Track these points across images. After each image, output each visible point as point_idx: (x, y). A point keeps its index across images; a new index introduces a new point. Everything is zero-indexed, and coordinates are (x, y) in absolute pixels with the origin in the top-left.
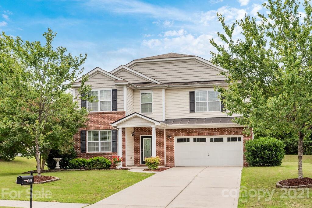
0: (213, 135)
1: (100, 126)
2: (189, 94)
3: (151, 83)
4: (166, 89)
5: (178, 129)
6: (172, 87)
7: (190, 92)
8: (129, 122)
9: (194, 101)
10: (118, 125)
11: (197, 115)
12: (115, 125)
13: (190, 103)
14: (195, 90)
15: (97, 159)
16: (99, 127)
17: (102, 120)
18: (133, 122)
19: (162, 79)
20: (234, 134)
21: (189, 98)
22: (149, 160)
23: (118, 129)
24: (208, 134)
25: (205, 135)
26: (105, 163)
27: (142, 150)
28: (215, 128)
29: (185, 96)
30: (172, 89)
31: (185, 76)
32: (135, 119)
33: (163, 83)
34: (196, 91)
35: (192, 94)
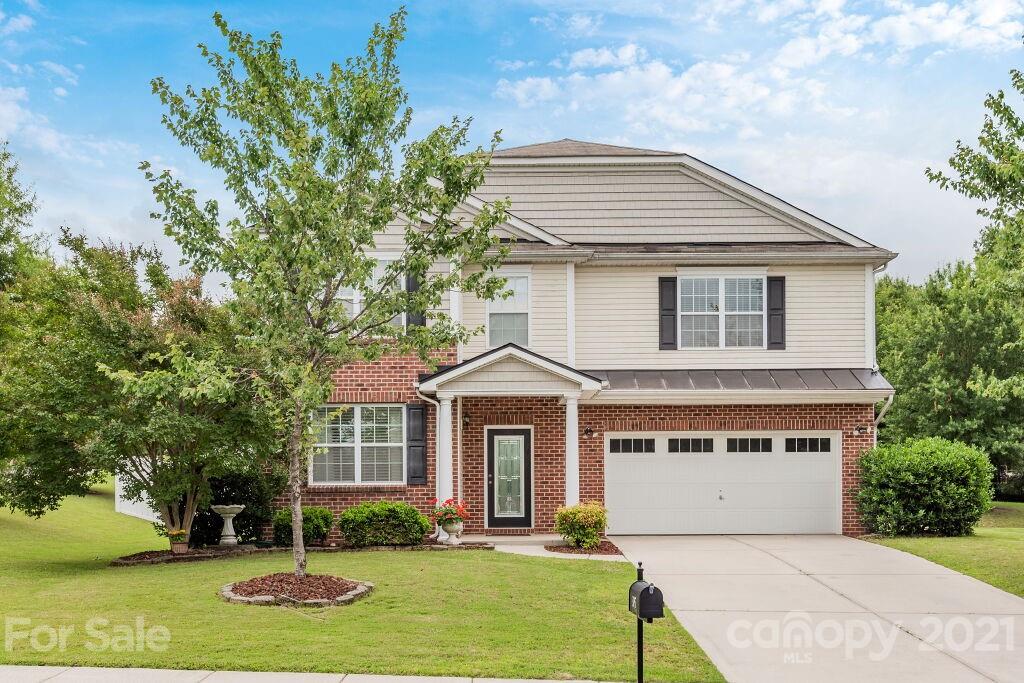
0: (742, 429)
1: (362, 390)
2: (657, 284)
3: (525, 241)
4: (576, 266)
5: (620, 407)
6: (603, 259)
7: (663, 281)
8: (484, 377)
9: (674, 309)
10: (440, 386)
11: (684, 358)
12: (430, 386)
13: (661, 316)
14: (679, 273)
15: (390, 510)
16: (356, 394)
17: (368, 368)
18: (499, 377)
19: (570, 231)
20: (812, 428)
21: (657, 301)
22: (580, 515)
23: (439, 402)
24: (722, 426)
25: (713, 429)
26: (415, 523)
27: (491, 479)
28: (749, 406)
29: (643, 291)
30: (596, 266)
31: (644, 222)
32: (506, 367)
33: (573, 244)
34: (683, 275)
35: (667, 285)
